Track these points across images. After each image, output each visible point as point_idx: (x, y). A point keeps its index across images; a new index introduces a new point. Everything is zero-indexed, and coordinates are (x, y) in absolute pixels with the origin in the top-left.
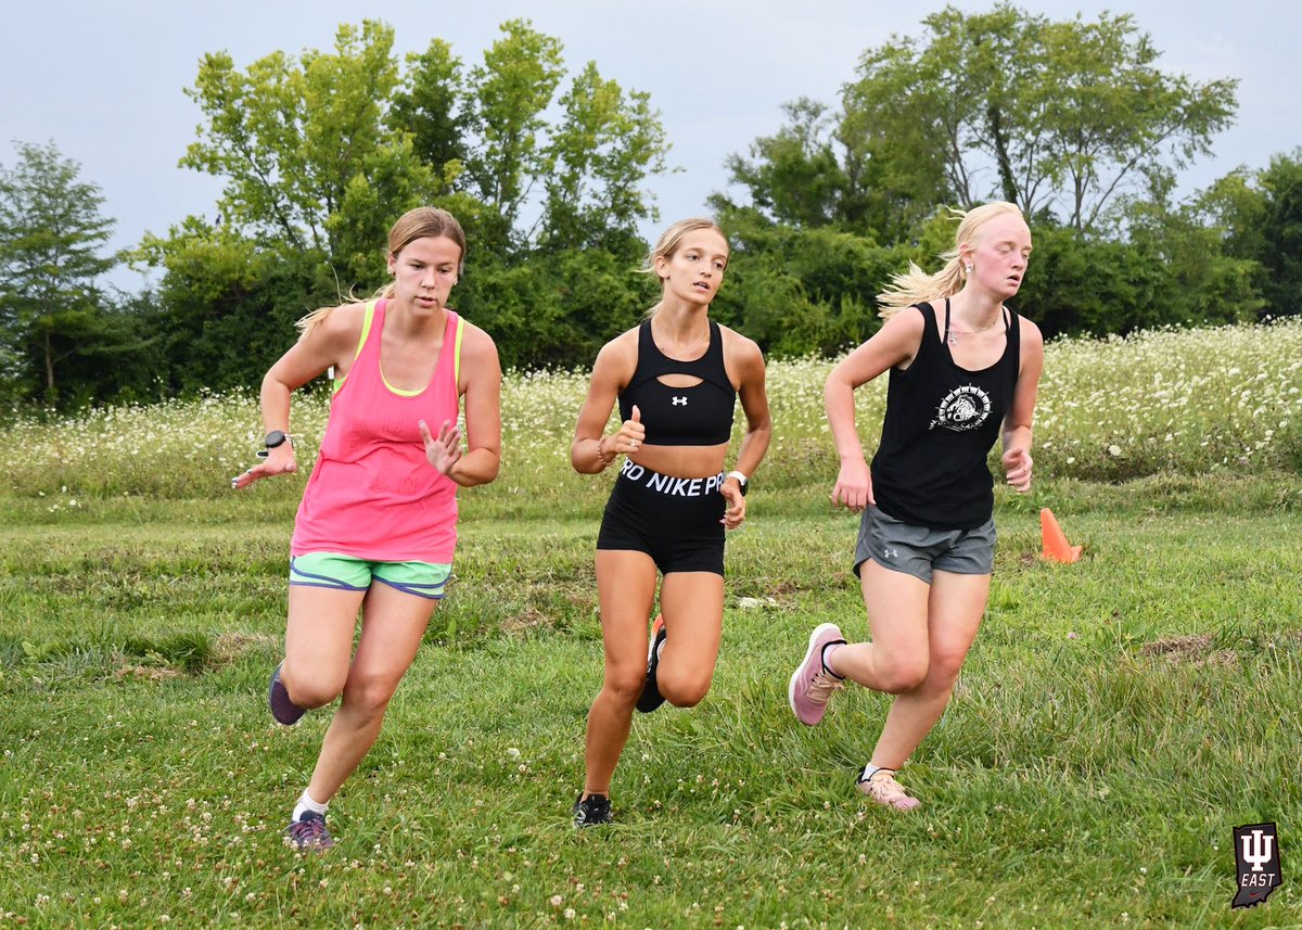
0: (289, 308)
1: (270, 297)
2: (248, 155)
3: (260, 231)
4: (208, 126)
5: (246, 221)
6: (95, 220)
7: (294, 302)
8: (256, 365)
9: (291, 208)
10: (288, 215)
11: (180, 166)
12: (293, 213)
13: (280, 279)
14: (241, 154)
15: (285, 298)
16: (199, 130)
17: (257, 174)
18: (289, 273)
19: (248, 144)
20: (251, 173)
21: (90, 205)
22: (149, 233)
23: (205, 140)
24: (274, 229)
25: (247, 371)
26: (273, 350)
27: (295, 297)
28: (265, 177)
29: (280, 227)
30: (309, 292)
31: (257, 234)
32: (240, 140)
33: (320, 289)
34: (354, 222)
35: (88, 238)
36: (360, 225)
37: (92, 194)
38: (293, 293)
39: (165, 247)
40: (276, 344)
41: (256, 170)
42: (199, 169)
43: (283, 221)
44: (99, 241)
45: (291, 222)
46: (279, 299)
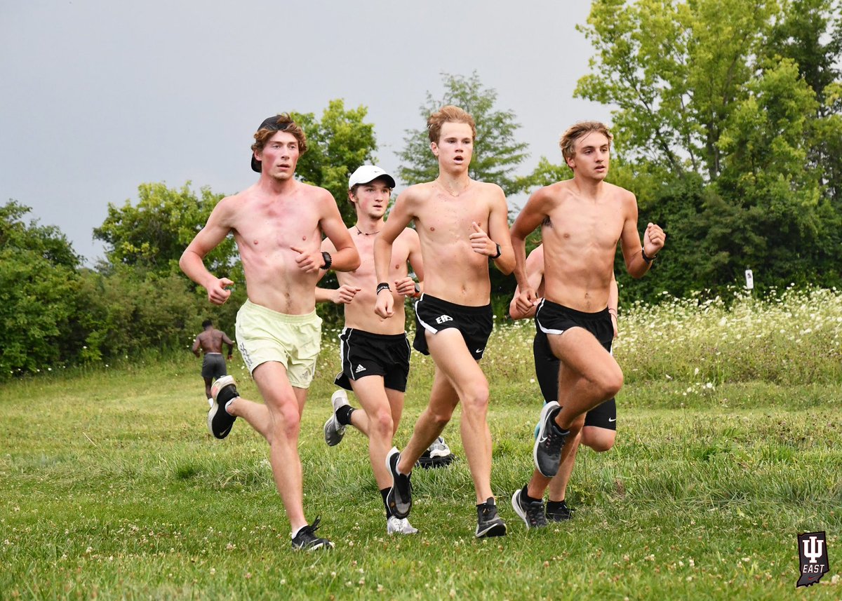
0: (681, 226)
1: (662, 215)
2: (634, 86)
3: (641, 156)
4: (599, 60)
5: (626, 148)
6: (509, 144)
7: (686, 220)
8: (650, 279)
9: (671, 134)
10: (668, 141)
11: (575, 96)
12: (674, 139)
13: (671, 198)
14: (627, 84)
15: (676, 217)
16: (592, 63)
17: (642, 103)
18: (680, 193)
19: (635, 74)
20: (638, 102)
21: (505, 132)
22: (544, 159)
23: (596, 72)
24: (654, 154)
25: (641, 285)
26: (665, 266)
27: (686, 216)
28: (649, 105)
29: (659, 152)
30: (699, 211)
31: (637, 159)
32: (627, 71)
33: (711, 207)
34: (742, 143)
35: (505, 162)
36: (750, 146)
37: (508, 121)
38: (683, 212)
39: (557, 172)
40: (667, 259)
41: (641, 99)
42: (591, 99)
43: (664, 146)
44: (512, 165)
45: (671, 148)
46: (671, 217)
